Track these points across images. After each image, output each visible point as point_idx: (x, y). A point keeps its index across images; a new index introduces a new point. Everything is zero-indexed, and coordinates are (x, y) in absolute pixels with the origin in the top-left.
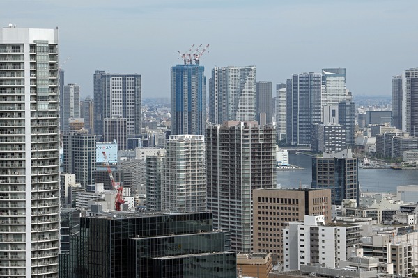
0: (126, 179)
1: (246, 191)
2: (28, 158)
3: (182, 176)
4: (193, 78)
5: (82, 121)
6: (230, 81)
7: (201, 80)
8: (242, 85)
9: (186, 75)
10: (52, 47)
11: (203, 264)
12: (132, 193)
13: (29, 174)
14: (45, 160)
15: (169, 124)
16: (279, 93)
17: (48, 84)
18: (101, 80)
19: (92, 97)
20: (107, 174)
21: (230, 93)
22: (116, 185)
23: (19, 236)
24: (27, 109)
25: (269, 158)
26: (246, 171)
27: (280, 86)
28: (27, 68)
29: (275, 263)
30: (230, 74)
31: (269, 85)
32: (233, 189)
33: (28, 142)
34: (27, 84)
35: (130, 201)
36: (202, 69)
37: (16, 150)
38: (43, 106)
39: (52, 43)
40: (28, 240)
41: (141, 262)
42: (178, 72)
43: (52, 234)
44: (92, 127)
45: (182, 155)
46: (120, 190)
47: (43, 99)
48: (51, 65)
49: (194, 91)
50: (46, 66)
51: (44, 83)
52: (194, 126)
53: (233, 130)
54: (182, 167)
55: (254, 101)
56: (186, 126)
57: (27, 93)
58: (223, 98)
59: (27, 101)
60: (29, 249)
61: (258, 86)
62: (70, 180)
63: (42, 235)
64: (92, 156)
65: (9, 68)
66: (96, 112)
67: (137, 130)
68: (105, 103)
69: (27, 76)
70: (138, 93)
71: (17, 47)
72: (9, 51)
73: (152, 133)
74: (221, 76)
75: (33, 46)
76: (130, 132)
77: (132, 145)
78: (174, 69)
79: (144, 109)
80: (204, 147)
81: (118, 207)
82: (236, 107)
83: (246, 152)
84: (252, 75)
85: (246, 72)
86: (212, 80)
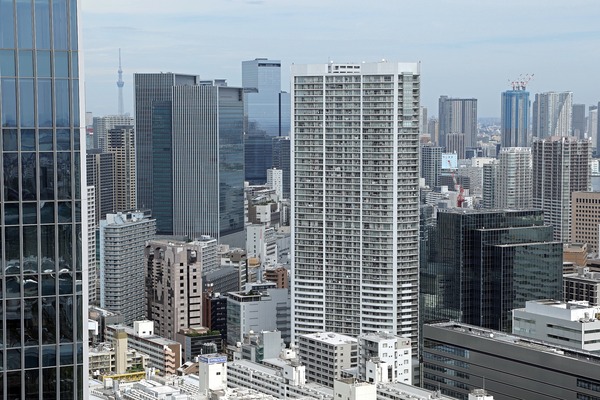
0: (465, 182)
1: (565, 193)
2: (395, 165)
3: (512, 180)
4: (520, 101)
5: (429, 136)
6: (551, 103)
7: (527, 103)
8: (561, 107)
9: (514, 99)
10: (415, 77)
11: (535, 252)
12: (470, 194)
13: (396, 177)
14: (408, 167)
15: (499, 138)
16: (591, 114)
17: (412, 107)
18: (445, 103)
19: (437, 117)
20: (451, 178)
21: (551, 114)
22: (458, 187)
23: (387, 225)
24: (395, 126)
25: (585, 168)
26: (566, 177)
27: (592, 108)
28: (396, 93)
29: (589, 251)
30: (550, 98)
31: (583, 107)
32: (554, 191)
33: (395, 152)
34: (396, 107)
35: (469, 200)
36: (528, 94)
37: (386, 158)
38: (408, 124)
39: (415, 73)
40: (395, 229)
41: (485, 249)
42: (508, 97)
43: (414, 224)
44: (436, 140)
45: (513, 163)
46: (462, 191)
47: (407, 118)
48: (415, 91)
49: (521, 112)
50: (411, 92)
51: (408, 106)
52: (520, 140)
53: (555, 144)
54: (512, 173)
55: (570, 120)
56: (513, 140)
57: (396, 113)
58: (544, 118)
59: (396, 119)
60: (395, 236)
61: (575, 107)
62: (422, 182)
63: (405, 225)
64: (438, 164)
65: (382, 94)
66: (440, 129)
67: (473, 143)
68: (447, 122)
69: (396, 100)
70: (474, 114)
71: (388, 77)
72: (382, 80)
73: (484, 145)
74: (543, 99)
75: (401, 77)
76: (468, 145)
77: (469, 155)
78: (504, 94)
79: (479, 126)
80: (531, 156)
81: (459, 205)
82: (555, 125)
83: (567, 162)
84: (569, 98)
85: (564, 97)
86: (536, 102)
